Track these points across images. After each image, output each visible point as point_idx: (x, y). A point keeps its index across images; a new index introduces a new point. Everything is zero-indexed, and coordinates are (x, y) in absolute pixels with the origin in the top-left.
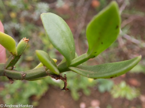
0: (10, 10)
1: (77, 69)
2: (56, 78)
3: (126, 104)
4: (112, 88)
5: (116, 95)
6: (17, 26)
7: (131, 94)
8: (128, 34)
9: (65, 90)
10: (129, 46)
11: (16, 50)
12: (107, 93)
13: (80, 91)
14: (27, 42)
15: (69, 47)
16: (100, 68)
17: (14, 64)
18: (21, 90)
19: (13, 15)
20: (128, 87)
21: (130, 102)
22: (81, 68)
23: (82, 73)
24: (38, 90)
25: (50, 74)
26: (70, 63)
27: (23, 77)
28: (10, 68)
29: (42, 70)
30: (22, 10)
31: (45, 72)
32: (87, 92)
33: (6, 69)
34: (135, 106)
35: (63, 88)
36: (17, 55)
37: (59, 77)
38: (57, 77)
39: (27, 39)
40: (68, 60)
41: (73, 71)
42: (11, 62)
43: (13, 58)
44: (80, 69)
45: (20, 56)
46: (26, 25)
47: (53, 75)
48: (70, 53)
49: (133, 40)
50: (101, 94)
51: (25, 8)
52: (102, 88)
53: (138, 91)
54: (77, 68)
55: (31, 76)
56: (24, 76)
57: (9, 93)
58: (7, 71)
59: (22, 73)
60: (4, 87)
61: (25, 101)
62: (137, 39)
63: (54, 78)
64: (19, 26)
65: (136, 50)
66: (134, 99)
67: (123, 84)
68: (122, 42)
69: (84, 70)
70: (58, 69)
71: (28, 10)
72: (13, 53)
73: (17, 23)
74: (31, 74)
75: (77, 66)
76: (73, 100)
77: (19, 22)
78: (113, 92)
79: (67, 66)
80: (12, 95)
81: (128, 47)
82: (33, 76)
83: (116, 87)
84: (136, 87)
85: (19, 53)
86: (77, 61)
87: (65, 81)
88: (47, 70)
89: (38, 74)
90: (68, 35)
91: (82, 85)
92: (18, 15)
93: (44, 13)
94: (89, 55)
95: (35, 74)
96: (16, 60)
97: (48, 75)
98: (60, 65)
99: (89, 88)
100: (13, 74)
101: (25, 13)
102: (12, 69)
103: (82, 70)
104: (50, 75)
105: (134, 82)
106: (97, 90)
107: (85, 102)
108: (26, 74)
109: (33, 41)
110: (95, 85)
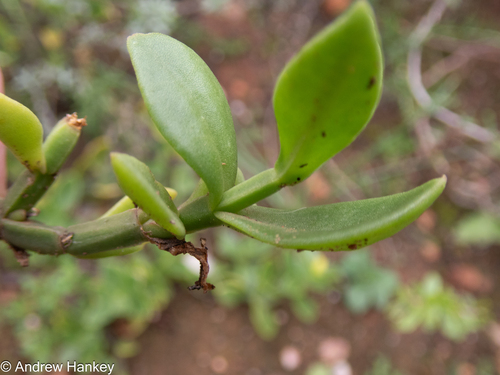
0: (42, 21)
1: (243, 220)
2: (173, 250)
3: (442, 354)
4: (393, 298)
5: (406, 322)
6: (64, 77)
7: (460, 319)
8: (453, 109)
9: (202, 289)
10: (454, 151)
11: (42, 154)
12: (376, 316)
13: (282, 306)
14: (79, 128)
15: (219, 148)
16: (315, 218)
17: (34, 201)
18: (79, 299)
19: (52, 38)
20: (451, 296)
21: (455, 347)
22: (255, 215)
23: (257, 231)
24: (137, 301)
25: (153, 236)
26: (222, 200)
27: (63, 244)
28: (21, 213)
29: (128, 224)
30: (82, 22)
31: (138, 228)
32: (307, 312)
33: (7, 216)
34: (472, 361)
35: (194, 284)
36: (44, 170)
37: (184, 247)
38: (175, 246)
39: (79, 121)
40: (214, 190)
41: (229, 226)
42: (23, 195)
43: (29, 182)
44: (253, 221)
45: (55, 175)
46: (96, 75)
47: (164, 239)
48: (221, 168)
49: (470, 128)
50: (354, 318)
51: (95, 14)
52: (357, 299)
53: (485, 310)
54: (242, 217)
55: (90, 241)
56: (67, 243)
57: (37, 312)
58: (10, 223)
59: (58, 232)
60: (18, 290)
61: (90, 338)
62: (482, 124)
63: (167, 250)
64: (74, 76)
65: (477, 165)
66: (471, 336)
67: (432, 285)
68: (430, 139)
69: (265, 224)
70: (182, 219)
71: (102, 21)
72: (33, 163)
73: (66, 69)
74: (91, 237)
75: (243, 210)
76: (257, 336)
77: (72, 62)
78: (395, 311)
79: (211, 210)
80: (47, 319)
81: (449, 156)
82: (97, 244)
83: (406, 294)
84: (477, 294)
85: (50, 163)
86: (243, 194)
87: (203, 259)
88: (142, 221)
89: (112, 235)
90: (215, 110)
91: (289, 287)
92: (70, 40)
93: (137, 34)
94: (281, 175)
95: (104, 234)
96: (40, 187)
97: (147, 240)
98: (187, 207)
99: (312, 295)
100: (31, 236)
101: (93, 33)
102: (26, 219)
103: (259, 223)
104: (155, 239)
105: (471, 276)
106: (341, 304)
107: (298, 346)
108: (73, 234)
109: (121, 132)
110: (335, 285)
